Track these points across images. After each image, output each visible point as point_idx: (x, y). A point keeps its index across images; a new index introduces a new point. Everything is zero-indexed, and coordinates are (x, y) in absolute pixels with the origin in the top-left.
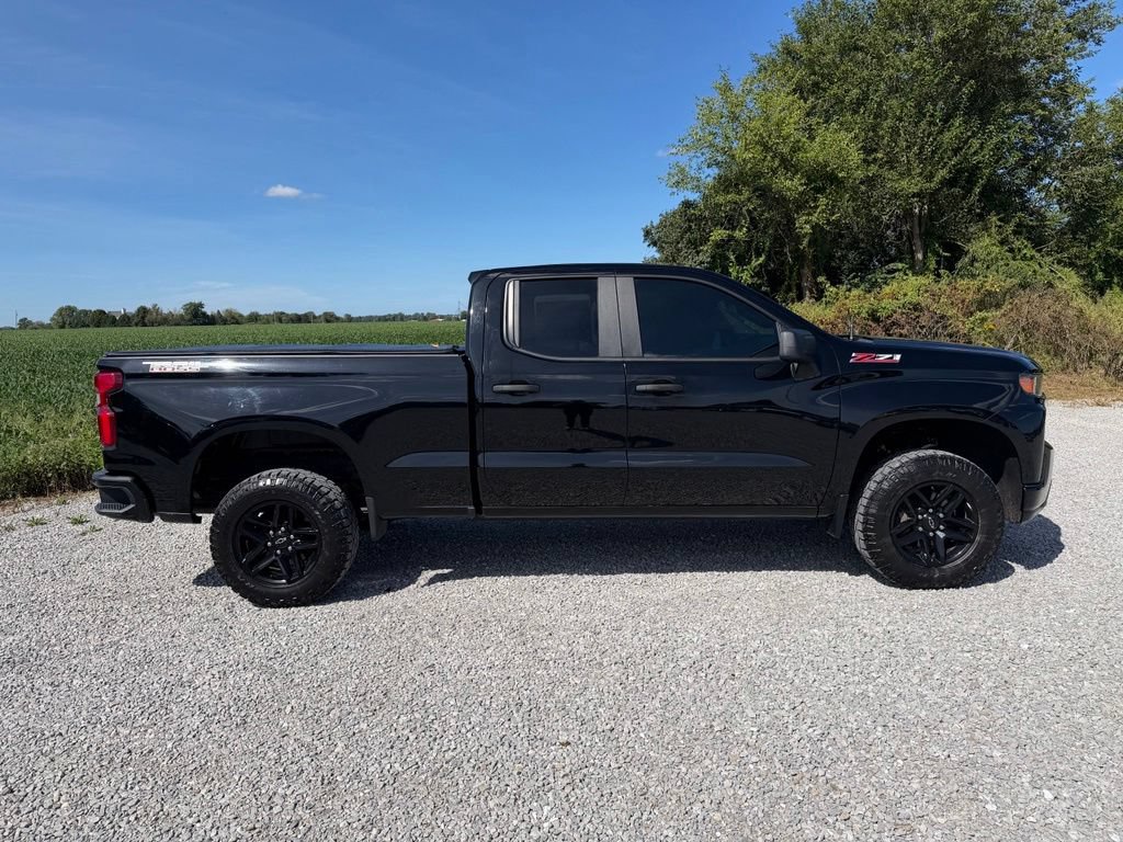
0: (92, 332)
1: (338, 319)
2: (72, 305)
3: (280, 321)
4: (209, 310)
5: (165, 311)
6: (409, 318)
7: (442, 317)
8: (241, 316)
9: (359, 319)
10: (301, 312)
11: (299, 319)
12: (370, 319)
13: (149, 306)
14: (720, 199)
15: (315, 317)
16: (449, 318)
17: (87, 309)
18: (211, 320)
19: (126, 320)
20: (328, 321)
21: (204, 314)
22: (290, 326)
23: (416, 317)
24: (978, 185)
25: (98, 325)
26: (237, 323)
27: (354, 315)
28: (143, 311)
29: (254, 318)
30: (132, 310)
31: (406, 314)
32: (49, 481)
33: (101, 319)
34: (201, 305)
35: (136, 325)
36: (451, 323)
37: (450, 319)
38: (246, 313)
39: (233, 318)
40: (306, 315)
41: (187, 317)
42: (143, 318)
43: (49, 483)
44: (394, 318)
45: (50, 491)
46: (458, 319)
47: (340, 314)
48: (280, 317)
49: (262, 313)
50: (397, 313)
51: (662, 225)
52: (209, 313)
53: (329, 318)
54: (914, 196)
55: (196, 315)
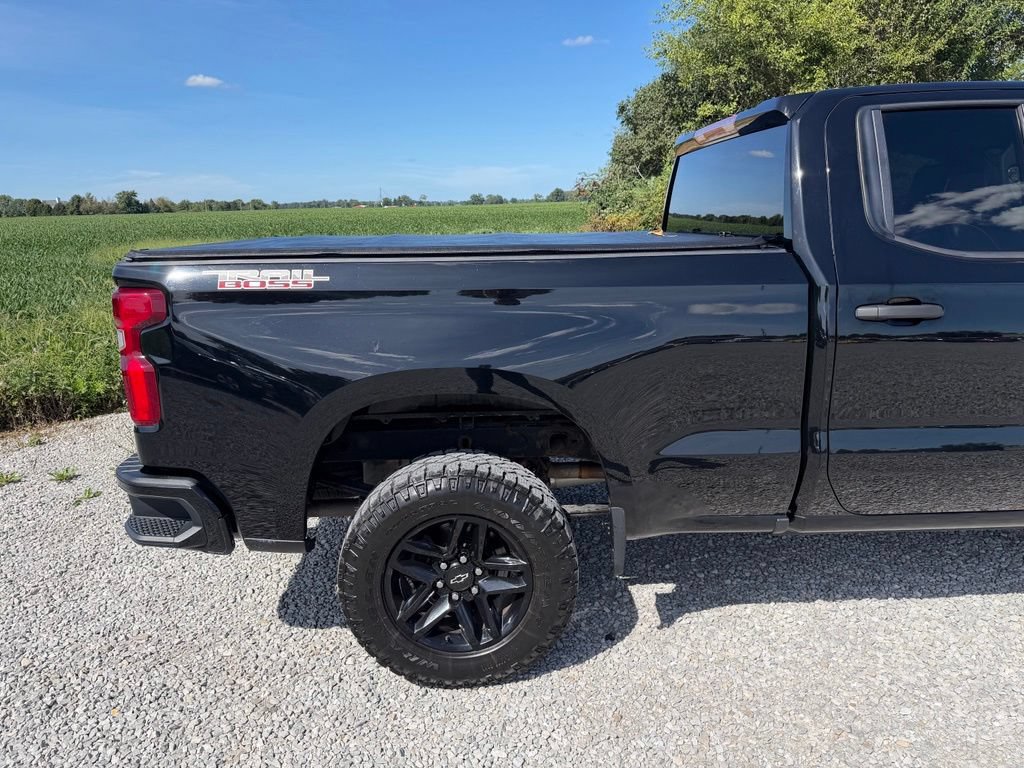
0: (29, 220)
1: (265, 206)
2: (6, 194)
3: (211, 208)
4: (142, 199)
5: (99, 200)
6: (333, 204)
7: (364, 203)
8: (173, 204)
9: (285, 206)
10: (230, 200)
11: (228, 207)
12: (296, 206)
13: (83, 195)
14: (710, 71)
15: (243, 205)
16: (371, 205)
17: (23, 198)
18: (144, 209)
19: (61, 209)
20: (256, 208)
21: (137, 202)
22: (220, 213)
23: (340, 204)
24: (973, 57)
25: (34, 214)
26: (170, 211)
27: (281, 202)
28: (78, 200)
29: (185, 206)
30: (66, 199)
31: (330, 200)
32: (14, 410)
33: (37, 208)
34: (134, 194)
35: (72, 213)
36: (374, 210)
37: (373, 206)
38: (177, 202)
39: (166, 206)
40: (235, 203)
41: (121, 206)
42: (78, 206)
43: (15, 412)
44: (319, 205)
45: (18, 424)
46: (380, 206)
47: (268, 201)
48: (210, 205)
49: (193, 201)
50: (321, 200)
51: (641, 100)
52: (142, 202)
53: (258, 205)
54: (908, 69)
55: (130, 204)
